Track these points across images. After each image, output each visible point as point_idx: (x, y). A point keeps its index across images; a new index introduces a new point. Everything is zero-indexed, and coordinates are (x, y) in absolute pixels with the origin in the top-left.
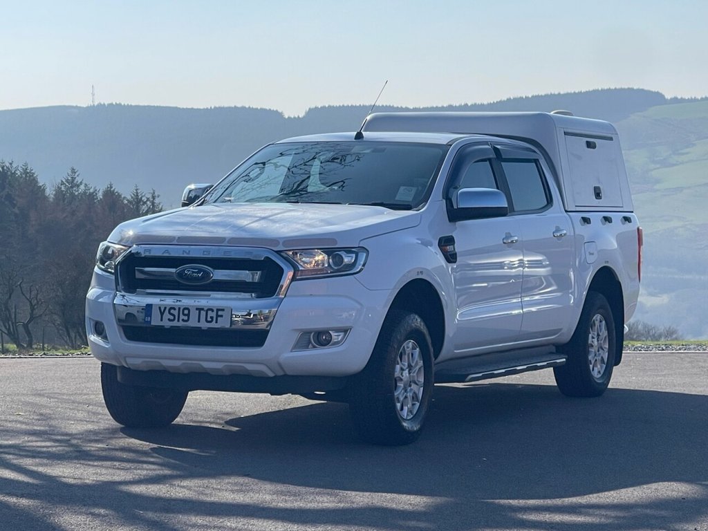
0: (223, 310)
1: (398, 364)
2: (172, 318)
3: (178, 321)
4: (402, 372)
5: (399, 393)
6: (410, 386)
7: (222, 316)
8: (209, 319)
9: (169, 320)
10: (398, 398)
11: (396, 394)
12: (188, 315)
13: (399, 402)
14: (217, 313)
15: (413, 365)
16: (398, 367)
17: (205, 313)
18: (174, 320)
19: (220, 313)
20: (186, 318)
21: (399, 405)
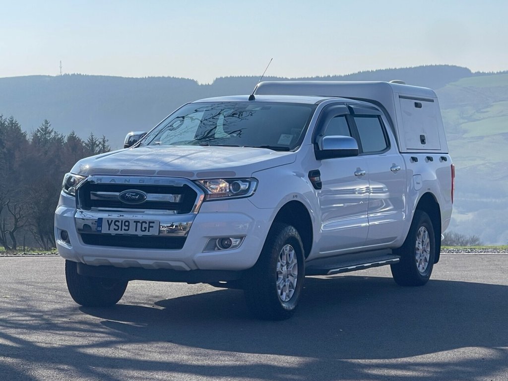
0: (153, 222)
1: (279, 261)
2: (117, 228)
3: (121, 230)
4: (282, 267)
5: (280, 283)
6: (288, 277)
7: (152, 227)
8: (143, 229)
9: (115, 229)
10: (279, 286)
11: (277, 283)
12: (128, 226)
13: (279, 289)
14: (149, 224)
15: (290, 262)
16: (279, 264)
17: (140, 224)
18: (118, 230)
19: (151, 225)
20: (127, 228)
21: (279, 291)
